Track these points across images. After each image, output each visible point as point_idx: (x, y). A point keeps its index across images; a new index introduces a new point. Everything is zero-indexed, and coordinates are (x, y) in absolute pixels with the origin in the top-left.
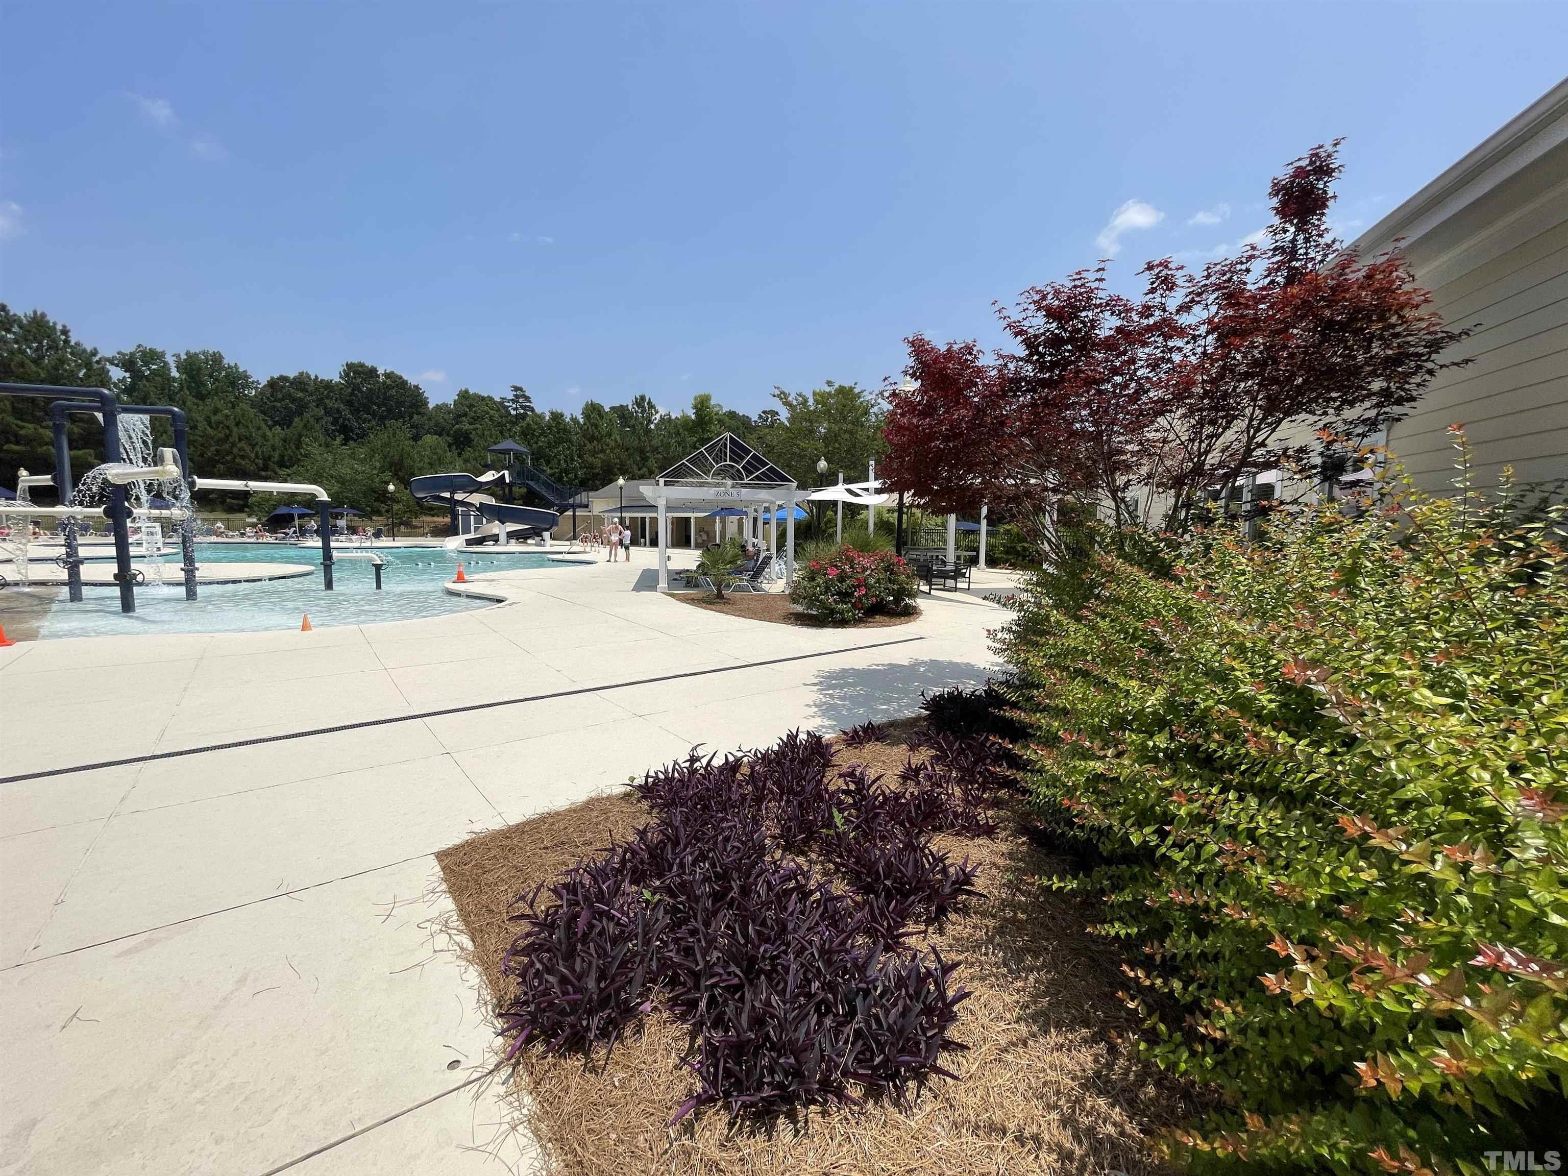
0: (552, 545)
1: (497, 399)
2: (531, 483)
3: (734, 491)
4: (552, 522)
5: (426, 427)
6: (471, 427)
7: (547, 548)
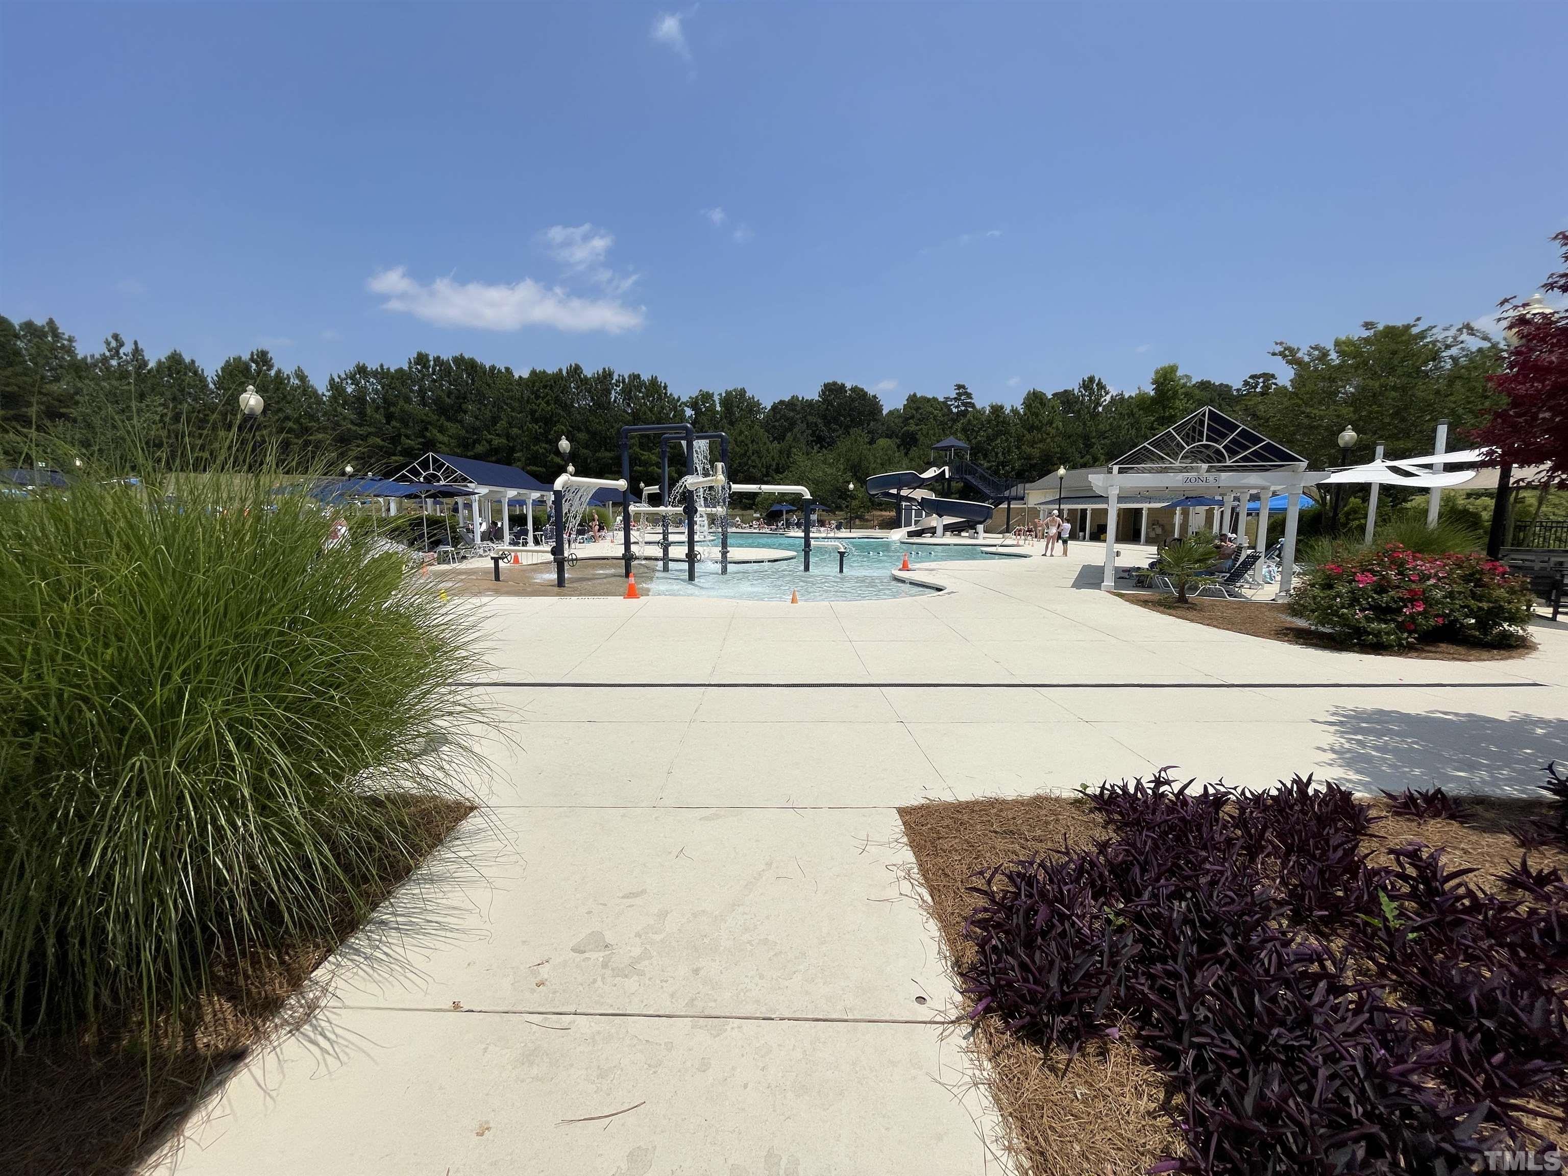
0: (984, 538)
1: (941, 399)
2: (969, 477)
3: (1211, 476)
4: (986, 515)
5: (880, 432)
6: (918, 428)
7: (980, 541)
